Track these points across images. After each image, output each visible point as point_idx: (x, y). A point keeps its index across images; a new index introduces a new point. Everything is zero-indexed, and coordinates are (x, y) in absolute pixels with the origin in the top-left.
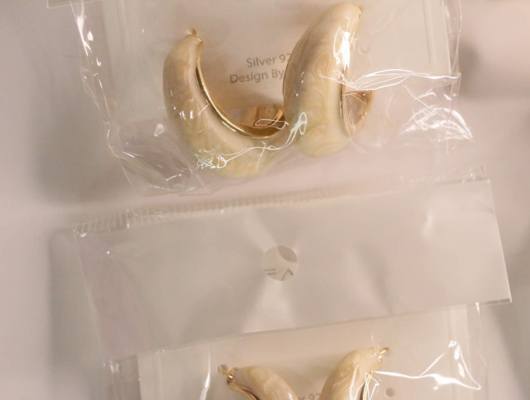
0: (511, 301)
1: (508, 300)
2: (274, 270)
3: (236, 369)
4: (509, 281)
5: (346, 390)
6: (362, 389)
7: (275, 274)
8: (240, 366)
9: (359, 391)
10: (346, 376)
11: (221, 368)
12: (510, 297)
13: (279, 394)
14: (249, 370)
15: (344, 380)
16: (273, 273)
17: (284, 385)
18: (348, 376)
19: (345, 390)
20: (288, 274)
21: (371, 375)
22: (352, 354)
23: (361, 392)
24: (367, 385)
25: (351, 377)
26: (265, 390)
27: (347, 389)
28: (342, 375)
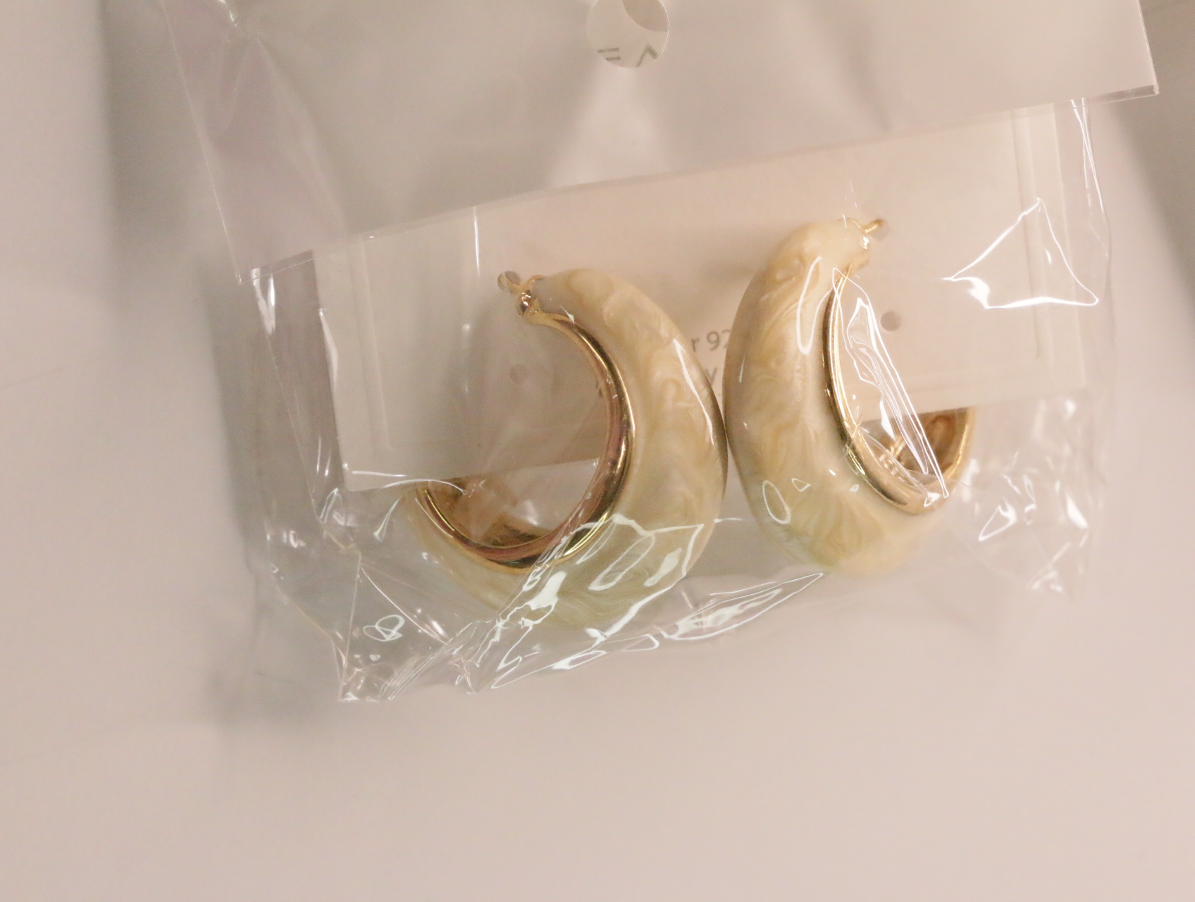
0: (1157, 92)
1: (1151, 89)
2: (616, 50)
3: (539, 279)
4: (1150, 44)
5: (790, 309)
6: (826, 304)
7: (619, 58)
8: (548, 271)
9: (819, 311)
10: (788, 278)
11: (505, 280)
12: (1154, 81)
13: (638, 326)
14: (568, 278)
15: (785, 286)
16: (614, 55)
17: (648, 305)
18: (794, 279)
19: (787, 308)
20: (648, 56)
21: (846, 275)
22: (801, 231)
23: (823, 314)
24: (837, 297)
25: (801, 279)
26: (605, 319)
27: (792, 307)
28: (779, 276)
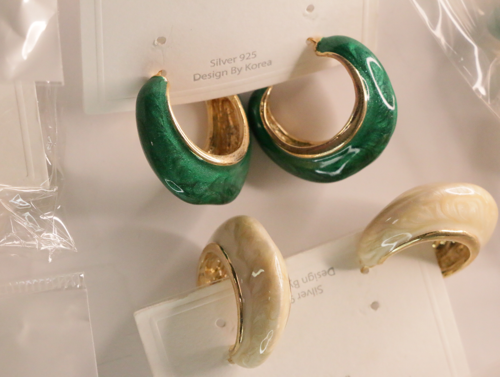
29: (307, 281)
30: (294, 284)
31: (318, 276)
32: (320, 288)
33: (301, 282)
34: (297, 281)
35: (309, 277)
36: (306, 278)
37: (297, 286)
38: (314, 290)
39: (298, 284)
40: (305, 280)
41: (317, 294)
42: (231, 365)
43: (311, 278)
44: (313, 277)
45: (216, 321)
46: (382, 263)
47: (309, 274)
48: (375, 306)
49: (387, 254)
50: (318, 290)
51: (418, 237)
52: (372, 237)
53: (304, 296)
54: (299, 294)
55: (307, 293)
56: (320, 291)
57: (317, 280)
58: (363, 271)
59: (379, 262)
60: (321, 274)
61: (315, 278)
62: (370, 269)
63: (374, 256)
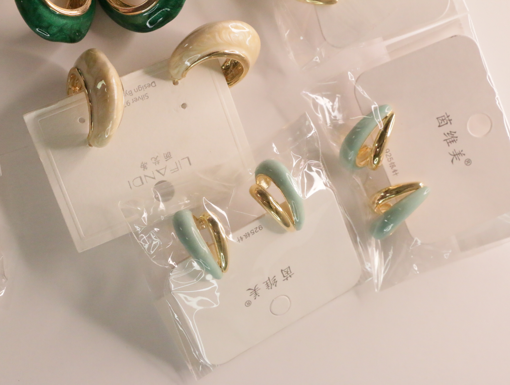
29: (137, 91)
30: (129, 93)
31: (144, 88)
32: (146, 95)
33: (133, 92)
34: (131, 91)
35: (139, 88)
36: (137, 89)
37: (131, 94)
38: (143, 96)
39: (132, 93)
40: (136, 90)
41: (145, 99)
42: (90, 147)
43: (140, 89)
44: (141, 88)
45: (78, 119)
46: (185, 76)
47: (138, 86)
48: (184, 106)
49: (187, 69)
50: (146, 97)
51: (208, 55)
52: (177, 58)
53: (136, 100)
54: (133, 100)
55: (138, 99)
56: (147, 97)
57: (144, 90)
58: (175, 83)
59: (183, 76)
60: (146, 86)
61: (143, 89)
62: (179, 81)
63: (179, 72)
